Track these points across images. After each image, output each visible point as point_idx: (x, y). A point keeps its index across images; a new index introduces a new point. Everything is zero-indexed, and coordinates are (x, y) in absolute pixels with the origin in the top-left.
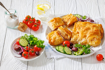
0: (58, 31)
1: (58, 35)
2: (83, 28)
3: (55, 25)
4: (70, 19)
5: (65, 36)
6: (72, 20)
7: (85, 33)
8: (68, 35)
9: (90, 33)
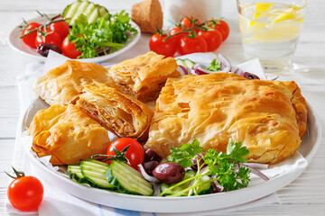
0: (84, 102)
1: (82, 117)
2: (208, 89)
3: (72, 85)
4: (144, 65)
5: (119, 122)
6: (153, 69)
7: (218, 106)
8: (135, 113)
9: (243, 102)
